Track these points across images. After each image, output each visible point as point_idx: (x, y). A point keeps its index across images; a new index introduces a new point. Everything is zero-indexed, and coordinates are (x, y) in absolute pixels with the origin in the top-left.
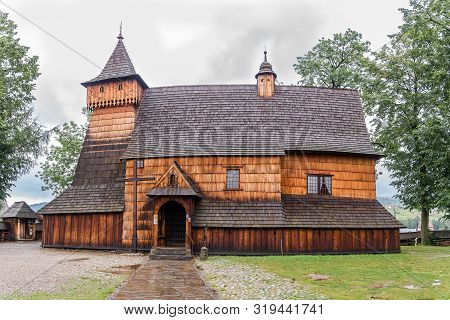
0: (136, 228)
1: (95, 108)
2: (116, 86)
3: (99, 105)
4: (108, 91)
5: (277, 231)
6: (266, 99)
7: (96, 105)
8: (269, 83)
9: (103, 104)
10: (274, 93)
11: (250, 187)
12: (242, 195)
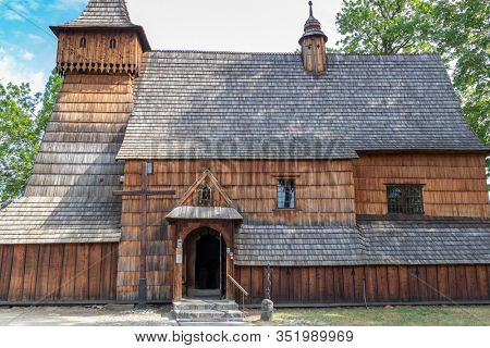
0: (144, 268)
1: (71, 73)
2: (106, 41)
3: (78, 67)
4: (92, 47)
5: (356, 270)
6: (316, 75)
7: (71, 68)
8: (319, 51)
9: (84, 67)
10: (326, 66)
11: (311, 206)
12: (300, 218)
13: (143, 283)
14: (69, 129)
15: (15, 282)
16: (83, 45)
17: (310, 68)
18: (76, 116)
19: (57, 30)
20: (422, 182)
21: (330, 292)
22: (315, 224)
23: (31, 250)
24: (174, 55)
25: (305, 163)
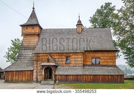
0: (37, 75)
2: (32, 28)
3: (26, 34)
4: (29, 29)
5: (81, 76)
6: (79, 33)
7: (25, 34)
8: (80, 28)
9: (27, 34)
10: (82, 31)
11: (73, 62)
12: (71, 65)
13: (37, 78)
14: (25, 47)
15: (14, 78)
16: (27, 29)
20: (100, 57)
21: (75, 80)
22: (74, 66)
23: (17, 72)
24: (48, 30)
25: (72, 53)
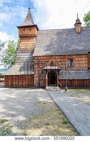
2: (29, 29)
4: (26, 31)
6: (79, 33)
7: (22, 36)
8: (79, 27)
9: (25, 36)
10: (81, 31)
11: (77, 66)
12: (74, 68)
13: (39, 83)
14: (23, 50)
15: (14, 83)
16: (24, 30)
17: (77, 32)
18: (23, 47)
19: (19, 27)
21: (81, 85)
22: (77, 70)
23: (16, 76)
24: (44, 31)
25: (75, 56)
